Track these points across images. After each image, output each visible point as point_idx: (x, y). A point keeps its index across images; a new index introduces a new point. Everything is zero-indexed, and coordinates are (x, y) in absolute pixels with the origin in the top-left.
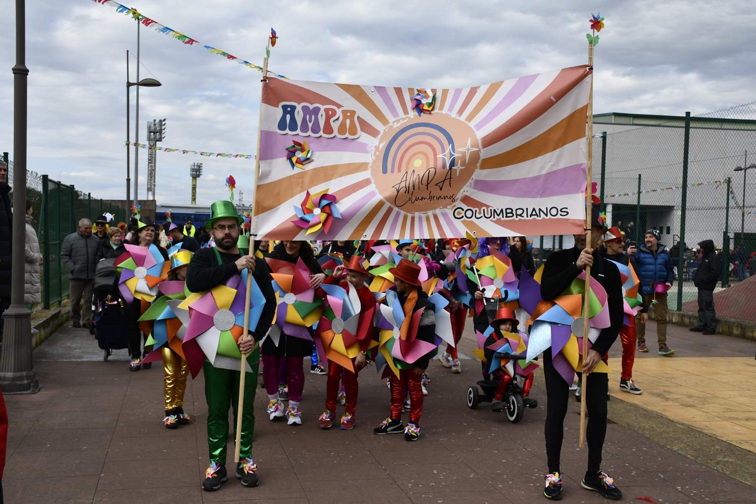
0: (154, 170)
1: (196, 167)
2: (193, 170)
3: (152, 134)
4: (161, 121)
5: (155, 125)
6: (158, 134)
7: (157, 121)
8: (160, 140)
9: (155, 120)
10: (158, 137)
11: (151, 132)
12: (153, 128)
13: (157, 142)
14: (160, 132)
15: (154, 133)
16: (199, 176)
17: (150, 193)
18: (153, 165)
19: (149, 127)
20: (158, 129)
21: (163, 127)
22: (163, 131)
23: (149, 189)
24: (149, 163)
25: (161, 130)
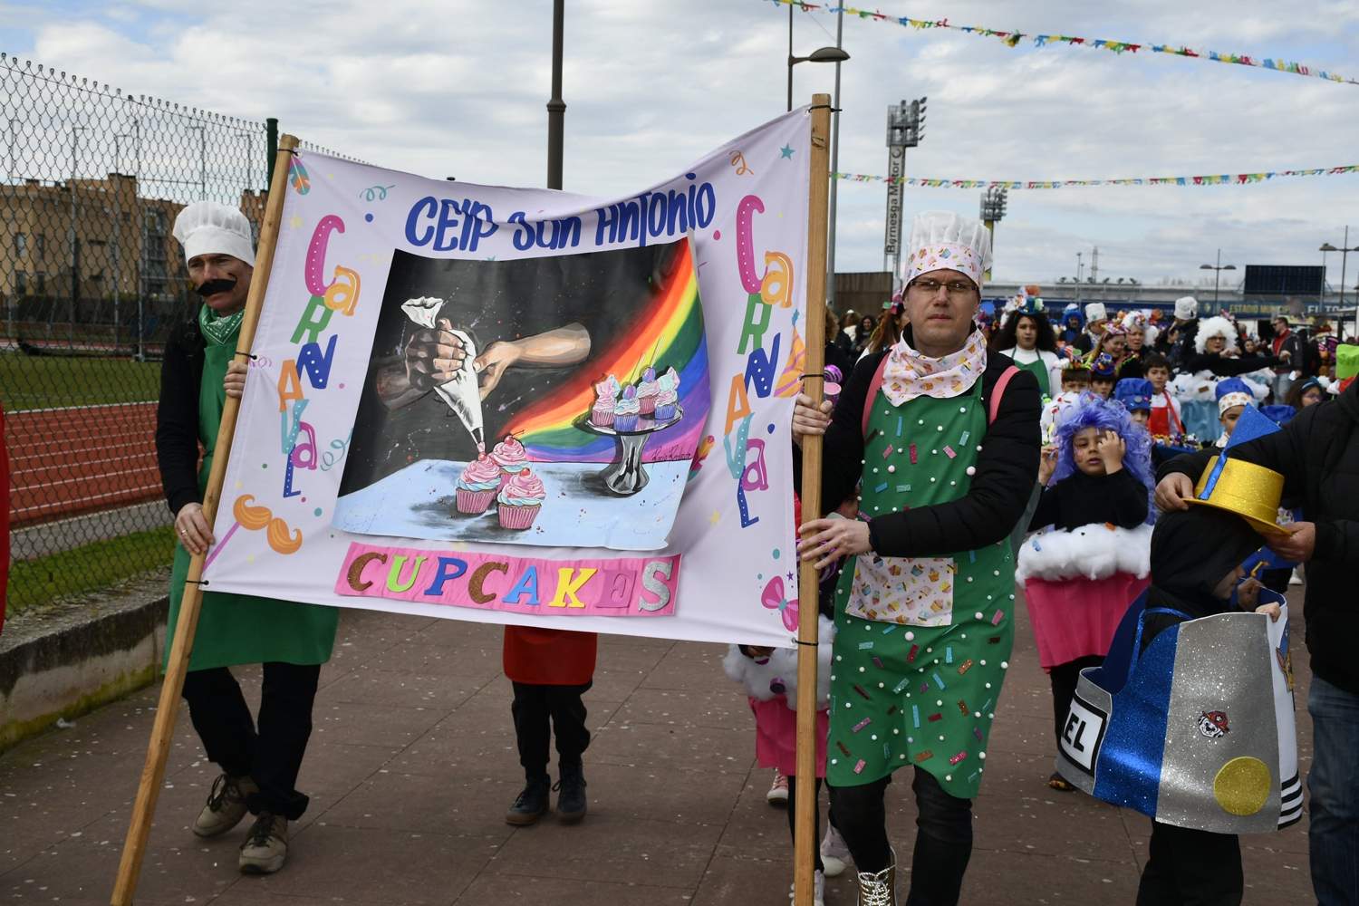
0: (900, 209)
1: (992, 199)
2: (986, 205)
3: (898, 131)
4: (916, 103)
5: (904, 112)
6: (909, 131)
7: (909, 103)
8: (913, 144)
9: (904, 102)
10: (909, 138)
11: (894, 128)
12: (899, 120)
13: (908, 149)
14: (915, 126)
15: (902, 129)
16: (998, 217)
17: (890, 257)
18: (898, 197)
19: (892, 118)
20: (910, 120)
21: (921, 116)
22: (920, 125)
23: (888, 250)
24: (889, 194)
25: (916, 121)
